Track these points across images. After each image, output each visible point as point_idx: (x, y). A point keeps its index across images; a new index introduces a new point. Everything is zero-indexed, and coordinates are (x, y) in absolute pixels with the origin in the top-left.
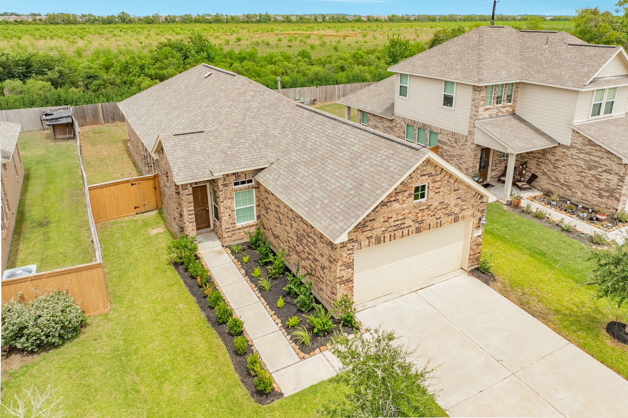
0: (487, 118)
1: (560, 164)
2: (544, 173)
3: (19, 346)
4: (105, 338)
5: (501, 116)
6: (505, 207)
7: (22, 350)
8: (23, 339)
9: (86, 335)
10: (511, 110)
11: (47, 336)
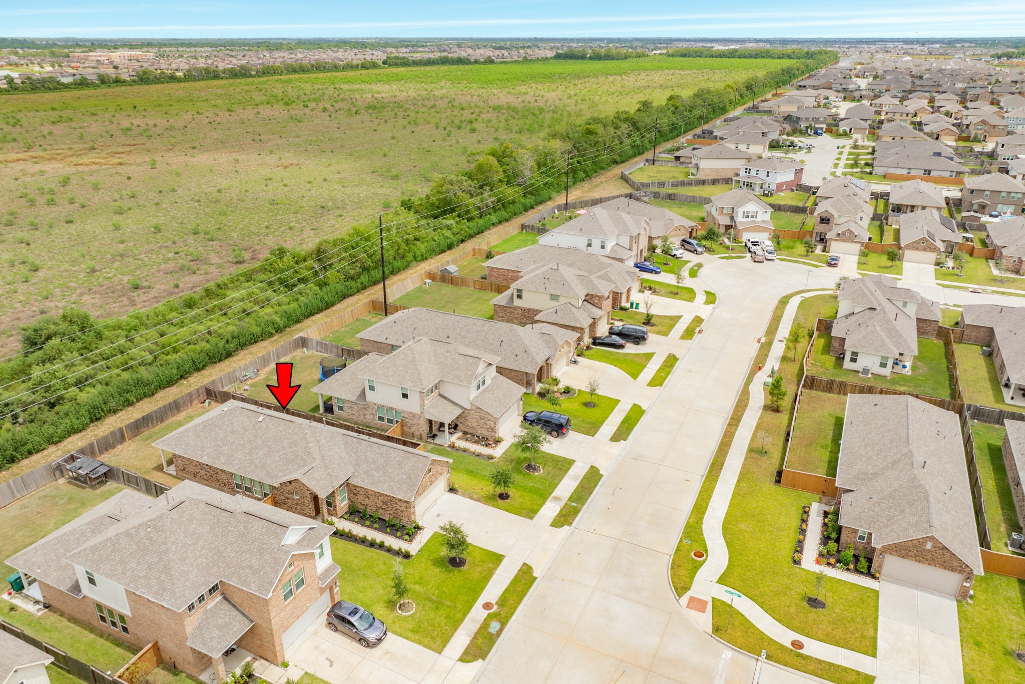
1: (468, 418)
2: (461, 423)
6: (448, 449)
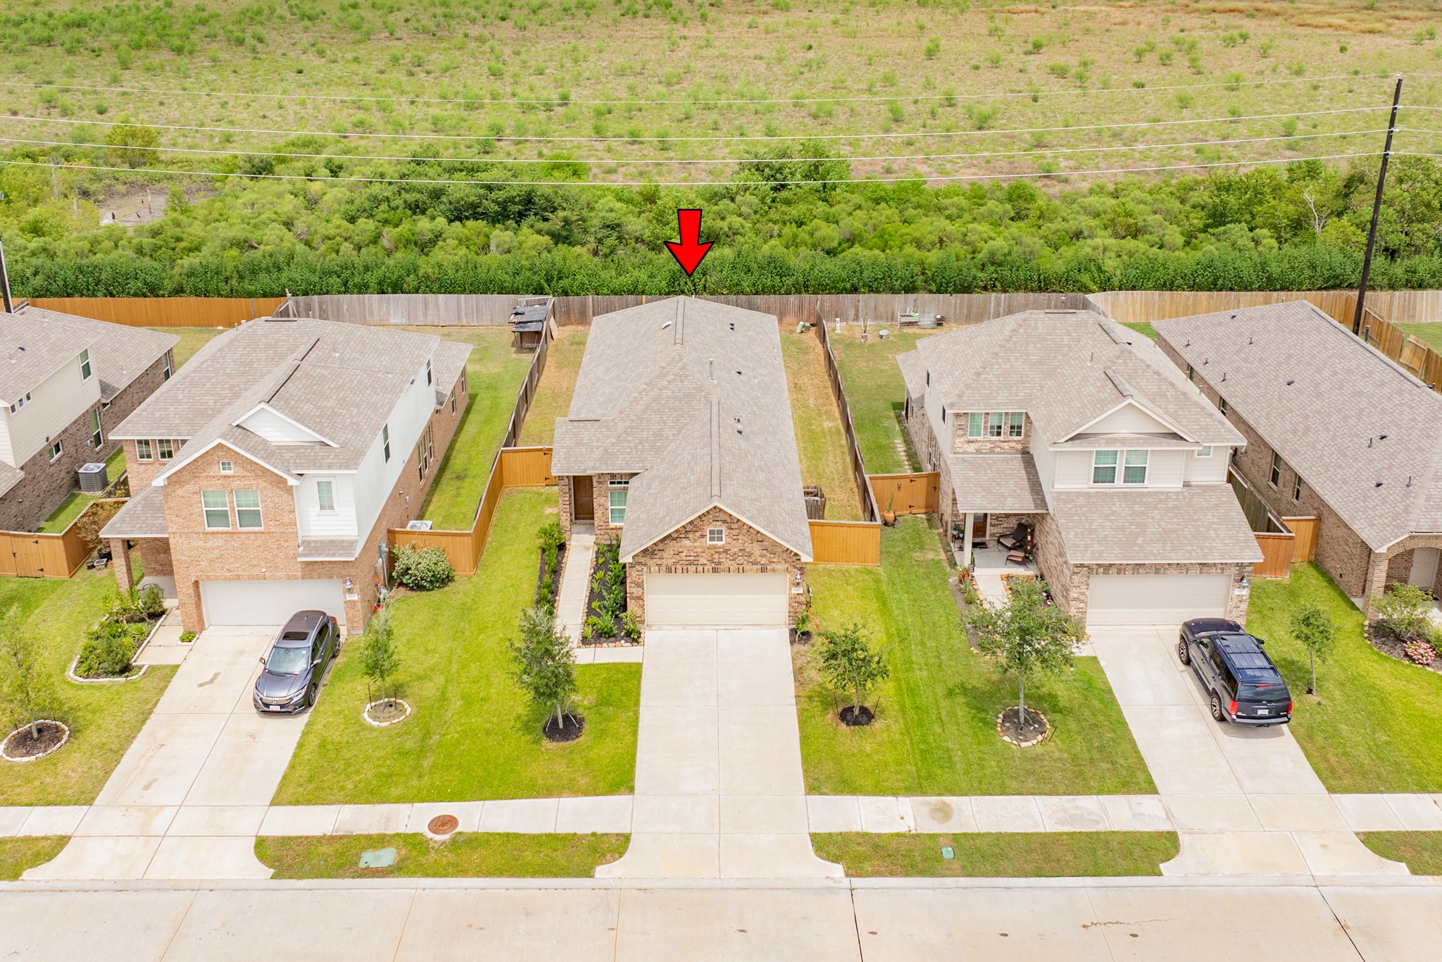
0: (972, 453)
3: (404, 581)
4: (461, 594)
5: (1000, 453)
7: (406, 585)
8: (407, 577)
9: (451, 587)
10: (1020, 447)
11: (422, 579)
